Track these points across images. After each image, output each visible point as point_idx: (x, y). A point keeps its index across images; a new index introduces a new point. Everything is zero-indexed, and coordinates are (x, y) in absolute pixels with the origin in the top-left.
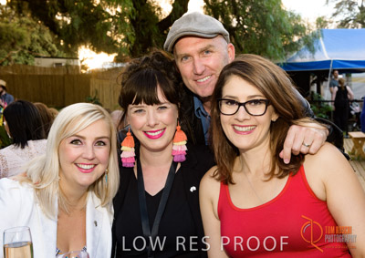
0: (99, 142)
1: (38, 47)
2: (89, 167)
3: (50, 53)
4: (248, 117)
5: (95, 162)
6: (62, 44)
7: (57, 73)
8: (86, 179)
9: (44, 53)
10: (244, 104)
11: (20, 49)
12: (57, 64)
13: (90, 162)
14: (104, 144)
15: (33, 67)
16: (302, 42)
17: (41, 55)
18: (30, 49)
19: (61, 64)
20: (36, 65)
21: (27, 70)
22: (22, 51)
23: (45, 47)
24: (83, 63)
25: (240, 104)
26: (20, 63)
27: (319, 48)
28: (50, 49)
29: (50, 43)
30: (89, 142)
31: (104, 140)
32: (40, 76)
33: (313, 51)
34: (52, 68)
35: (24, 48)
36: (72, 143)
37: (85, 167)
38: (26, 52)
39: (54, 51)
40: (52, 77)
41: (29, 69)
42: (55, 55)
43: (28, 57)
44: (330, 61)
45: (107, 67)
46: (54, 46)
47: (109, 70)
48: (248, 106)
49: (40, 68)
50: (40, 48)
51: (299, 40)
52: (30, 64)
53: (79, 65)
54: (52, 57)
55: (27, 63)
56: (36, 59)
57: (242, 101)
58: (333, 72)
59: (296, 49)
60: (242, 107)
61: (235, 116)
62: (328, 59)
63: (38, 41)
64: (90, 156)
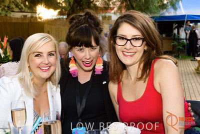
0: (50, 54)
1: (13, 6)
2: (47, 68)
3: (20, 9)
4: (132, 47)
5: (49, 65)
6: (27, 4)
7: (24, 21)
8: (46, 75)
9: (16, 10)
10: (130, 40)
11: (3, 7)
12: (24, 16)
13: (47, 66)
14: (53, 55)
15: (11, 17)
16: (169, 4)
17: (15, 10)
18: (8, 7)
19: (26, 16)
20: (12, 16)
21: (7, 19)
22: (4, 8)
23: (17, 6)
24: (40, 16)
25: (128, 40)
26: (3, 15)
27: (179, 7)
28: (20, 7)
29: (20, 3)
30: (45, 55)
31: (53, 53)
32: (14, 23)
33: (175, 9)
34: (21, 18)
35: (5, 6)
36: (36, 56)
37: (45, 68)
38: (6, 8)
39: (22, 8)
40: (21, 23)
41: (8, 18)
42: (23, 10)
43: (7, 12)
44: (185, 15)
45: (54, 18)
46: (22, 5)
47: (55, 19)
48: (132, 41)
49: (15, 18)
50: (14, 6)
51: (168, 3)
52: (8, 16)
53: (37, 16)
54: (21, 12)
55: (6, 15)
56: (12, 13)
57: (129, 38)
58: (187, 22)
59: (166, 8)
60: (129, 42)
61: (125, 47)
62: (184, 14)
63: (13, 2)
64: (47, 62)
